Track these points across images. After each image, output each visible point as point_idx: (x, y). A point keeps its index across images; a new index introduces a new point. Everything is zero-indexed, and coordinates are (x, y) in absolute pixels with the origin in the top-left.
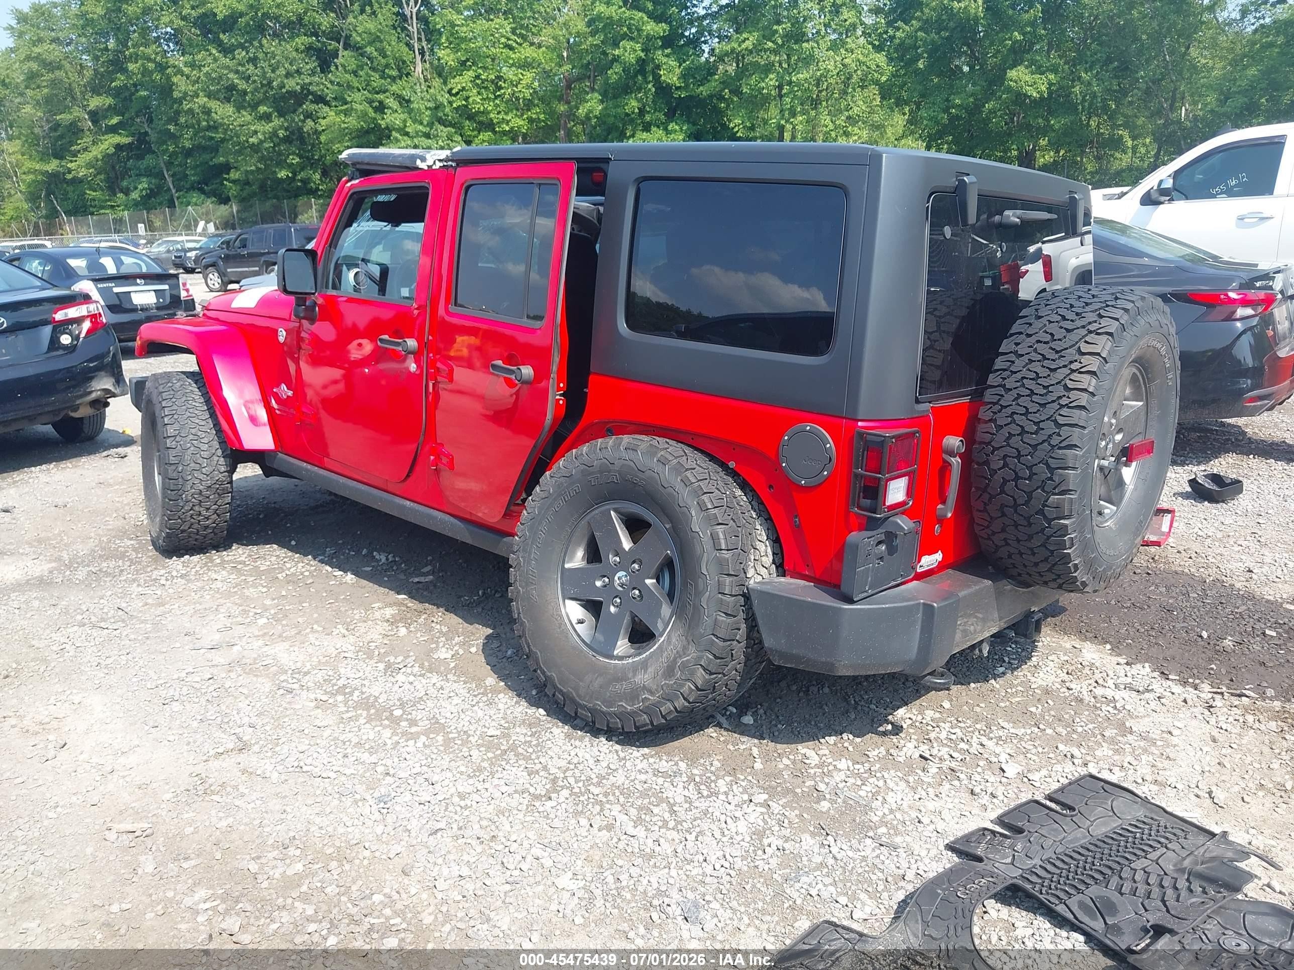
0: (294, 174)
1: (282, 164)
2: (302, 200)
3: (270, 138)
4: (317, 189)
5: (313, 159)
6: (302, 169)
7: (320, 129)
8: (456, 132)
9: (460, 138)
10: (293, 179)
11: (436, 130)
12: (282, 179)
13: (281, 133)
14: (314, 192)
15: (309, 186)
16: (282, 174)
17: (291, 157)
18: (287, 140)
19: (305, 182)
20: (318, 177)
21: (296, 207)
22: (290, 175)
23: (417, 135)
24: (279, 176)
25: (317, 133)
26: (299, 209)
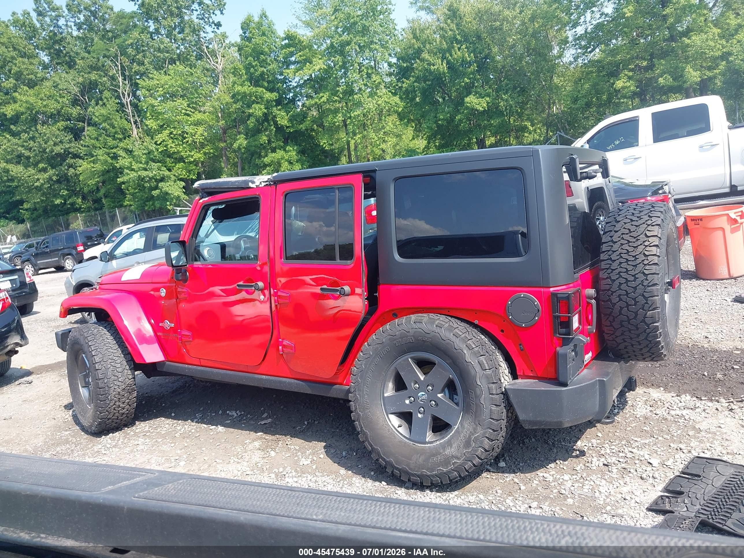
0: (65, 201)
1: (56, 196)
2: (72, 215)
3: (48, 182)
4: (81, 208)
5: (75, 191)
6: (70, 197)
7: (78, 173)
8: (162, 166)
9: (165, 168)
10: (65, 203)
11: (151, 165)
12: (57, 204)
13: (54, 178)
14: (78, 210)
15: (75, 207)
16: (58, 202)
17: (62, 191)
18: (58, 181)
19: (73, 204)
20: (80, 201)
21: (68, 220)
22: (63, 202)
23: (139, 170)
24: (56, 203)
25: (76, 175)
26: (70, 221)
